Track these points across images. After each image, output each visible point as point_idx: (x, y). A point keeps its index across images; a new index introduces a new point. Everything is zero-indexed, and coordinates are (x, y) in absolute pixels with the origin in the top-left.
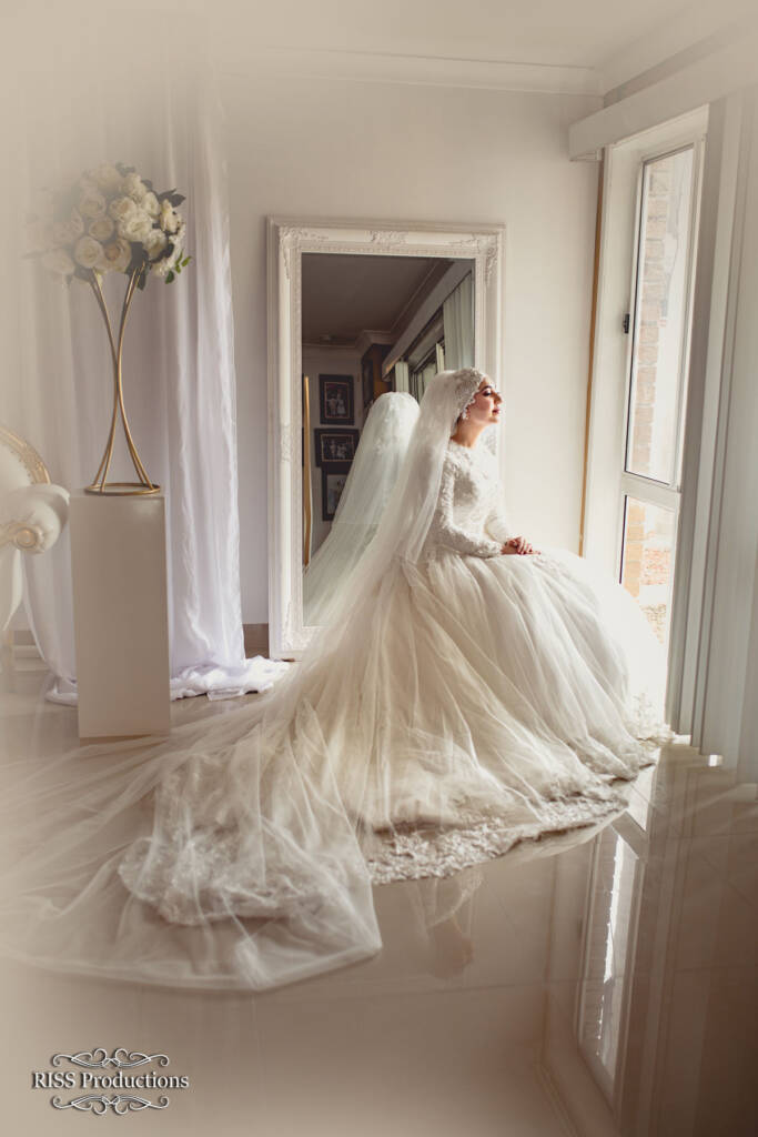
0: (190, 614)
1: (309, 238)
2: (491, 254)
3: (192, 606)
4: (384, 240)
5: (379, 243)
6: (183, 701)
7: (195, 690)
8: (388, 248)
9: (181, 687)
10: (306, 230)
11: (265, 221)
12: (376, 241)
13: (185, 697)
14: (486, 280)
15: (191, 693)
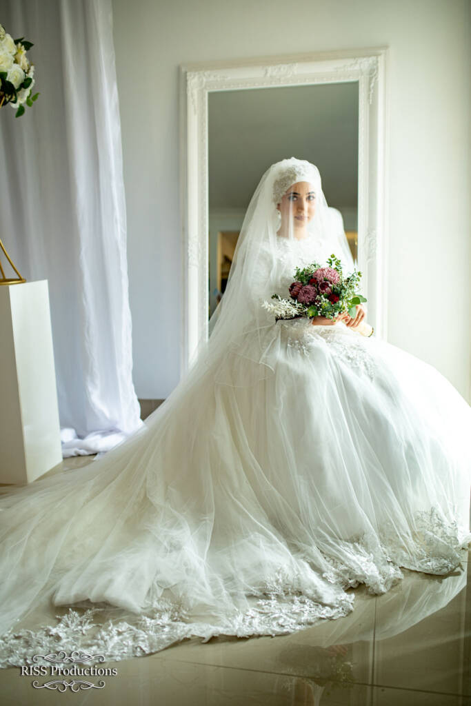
0: (90, 388)
1: (212, 78)
2: (372, 73)
3: (93, 381)
4: (274, 74)
5: (271, 76)
6: (75, 459)
7: (87, 450)
8: (279, 80)
9: (73, 447)
10: (209, 72)
11: (179, 69)
12: (268, 75)
13: (79, 455)
14: (369, 98)
15: (82, 452)
